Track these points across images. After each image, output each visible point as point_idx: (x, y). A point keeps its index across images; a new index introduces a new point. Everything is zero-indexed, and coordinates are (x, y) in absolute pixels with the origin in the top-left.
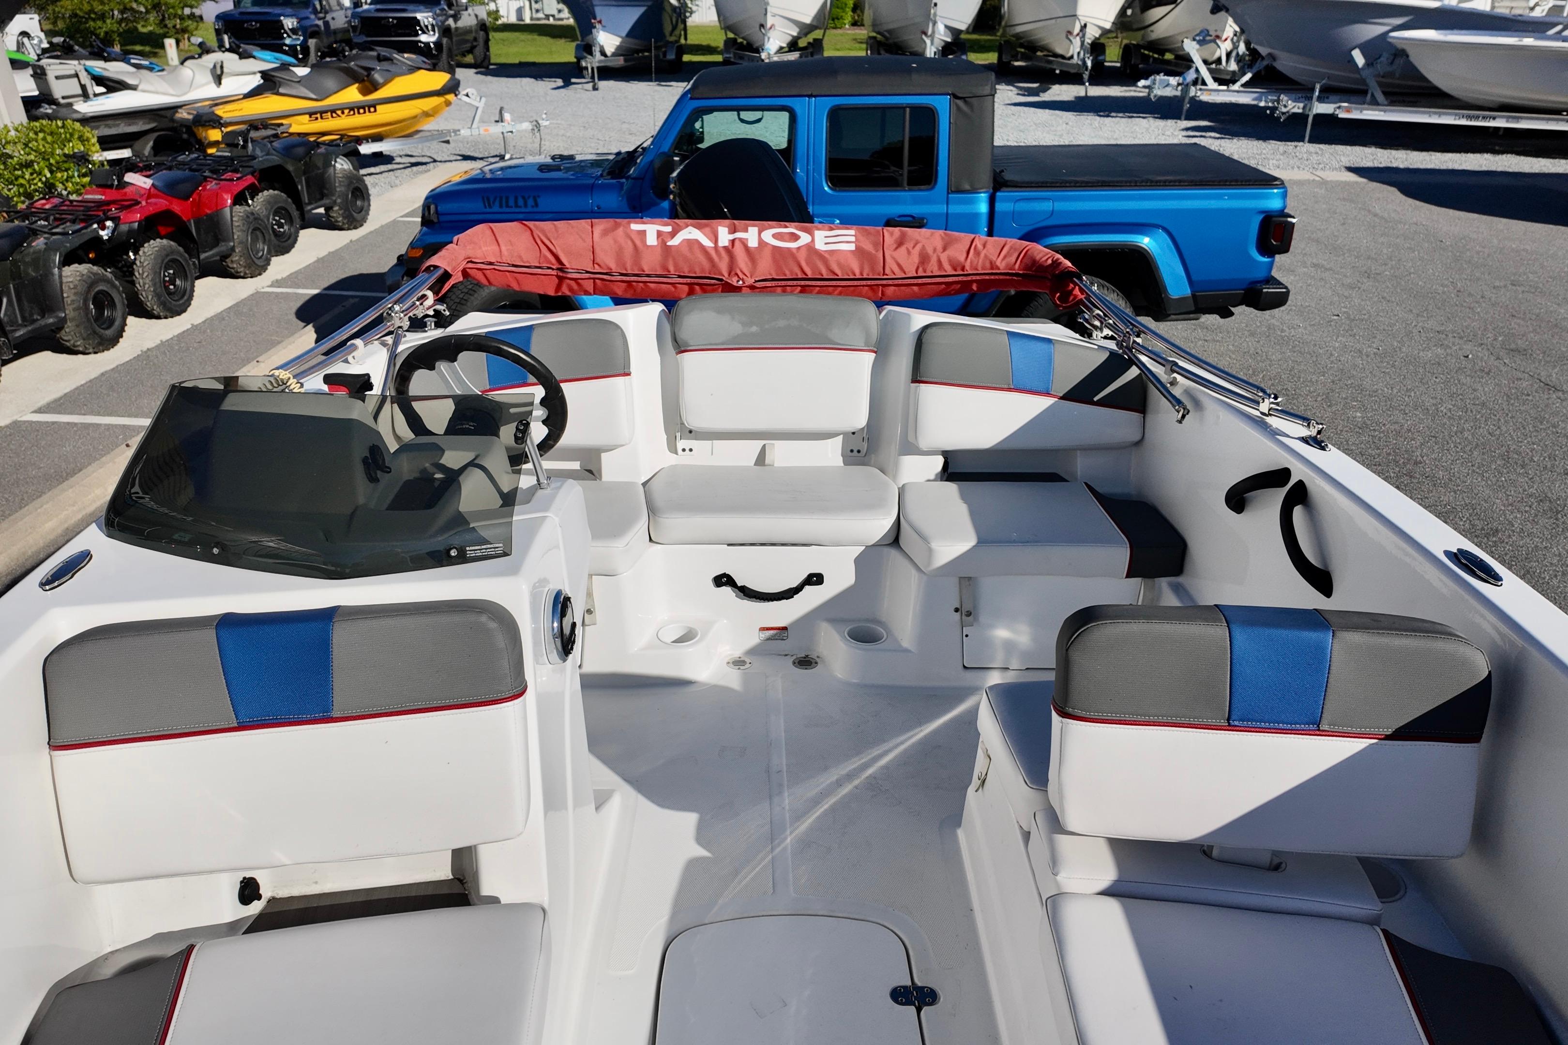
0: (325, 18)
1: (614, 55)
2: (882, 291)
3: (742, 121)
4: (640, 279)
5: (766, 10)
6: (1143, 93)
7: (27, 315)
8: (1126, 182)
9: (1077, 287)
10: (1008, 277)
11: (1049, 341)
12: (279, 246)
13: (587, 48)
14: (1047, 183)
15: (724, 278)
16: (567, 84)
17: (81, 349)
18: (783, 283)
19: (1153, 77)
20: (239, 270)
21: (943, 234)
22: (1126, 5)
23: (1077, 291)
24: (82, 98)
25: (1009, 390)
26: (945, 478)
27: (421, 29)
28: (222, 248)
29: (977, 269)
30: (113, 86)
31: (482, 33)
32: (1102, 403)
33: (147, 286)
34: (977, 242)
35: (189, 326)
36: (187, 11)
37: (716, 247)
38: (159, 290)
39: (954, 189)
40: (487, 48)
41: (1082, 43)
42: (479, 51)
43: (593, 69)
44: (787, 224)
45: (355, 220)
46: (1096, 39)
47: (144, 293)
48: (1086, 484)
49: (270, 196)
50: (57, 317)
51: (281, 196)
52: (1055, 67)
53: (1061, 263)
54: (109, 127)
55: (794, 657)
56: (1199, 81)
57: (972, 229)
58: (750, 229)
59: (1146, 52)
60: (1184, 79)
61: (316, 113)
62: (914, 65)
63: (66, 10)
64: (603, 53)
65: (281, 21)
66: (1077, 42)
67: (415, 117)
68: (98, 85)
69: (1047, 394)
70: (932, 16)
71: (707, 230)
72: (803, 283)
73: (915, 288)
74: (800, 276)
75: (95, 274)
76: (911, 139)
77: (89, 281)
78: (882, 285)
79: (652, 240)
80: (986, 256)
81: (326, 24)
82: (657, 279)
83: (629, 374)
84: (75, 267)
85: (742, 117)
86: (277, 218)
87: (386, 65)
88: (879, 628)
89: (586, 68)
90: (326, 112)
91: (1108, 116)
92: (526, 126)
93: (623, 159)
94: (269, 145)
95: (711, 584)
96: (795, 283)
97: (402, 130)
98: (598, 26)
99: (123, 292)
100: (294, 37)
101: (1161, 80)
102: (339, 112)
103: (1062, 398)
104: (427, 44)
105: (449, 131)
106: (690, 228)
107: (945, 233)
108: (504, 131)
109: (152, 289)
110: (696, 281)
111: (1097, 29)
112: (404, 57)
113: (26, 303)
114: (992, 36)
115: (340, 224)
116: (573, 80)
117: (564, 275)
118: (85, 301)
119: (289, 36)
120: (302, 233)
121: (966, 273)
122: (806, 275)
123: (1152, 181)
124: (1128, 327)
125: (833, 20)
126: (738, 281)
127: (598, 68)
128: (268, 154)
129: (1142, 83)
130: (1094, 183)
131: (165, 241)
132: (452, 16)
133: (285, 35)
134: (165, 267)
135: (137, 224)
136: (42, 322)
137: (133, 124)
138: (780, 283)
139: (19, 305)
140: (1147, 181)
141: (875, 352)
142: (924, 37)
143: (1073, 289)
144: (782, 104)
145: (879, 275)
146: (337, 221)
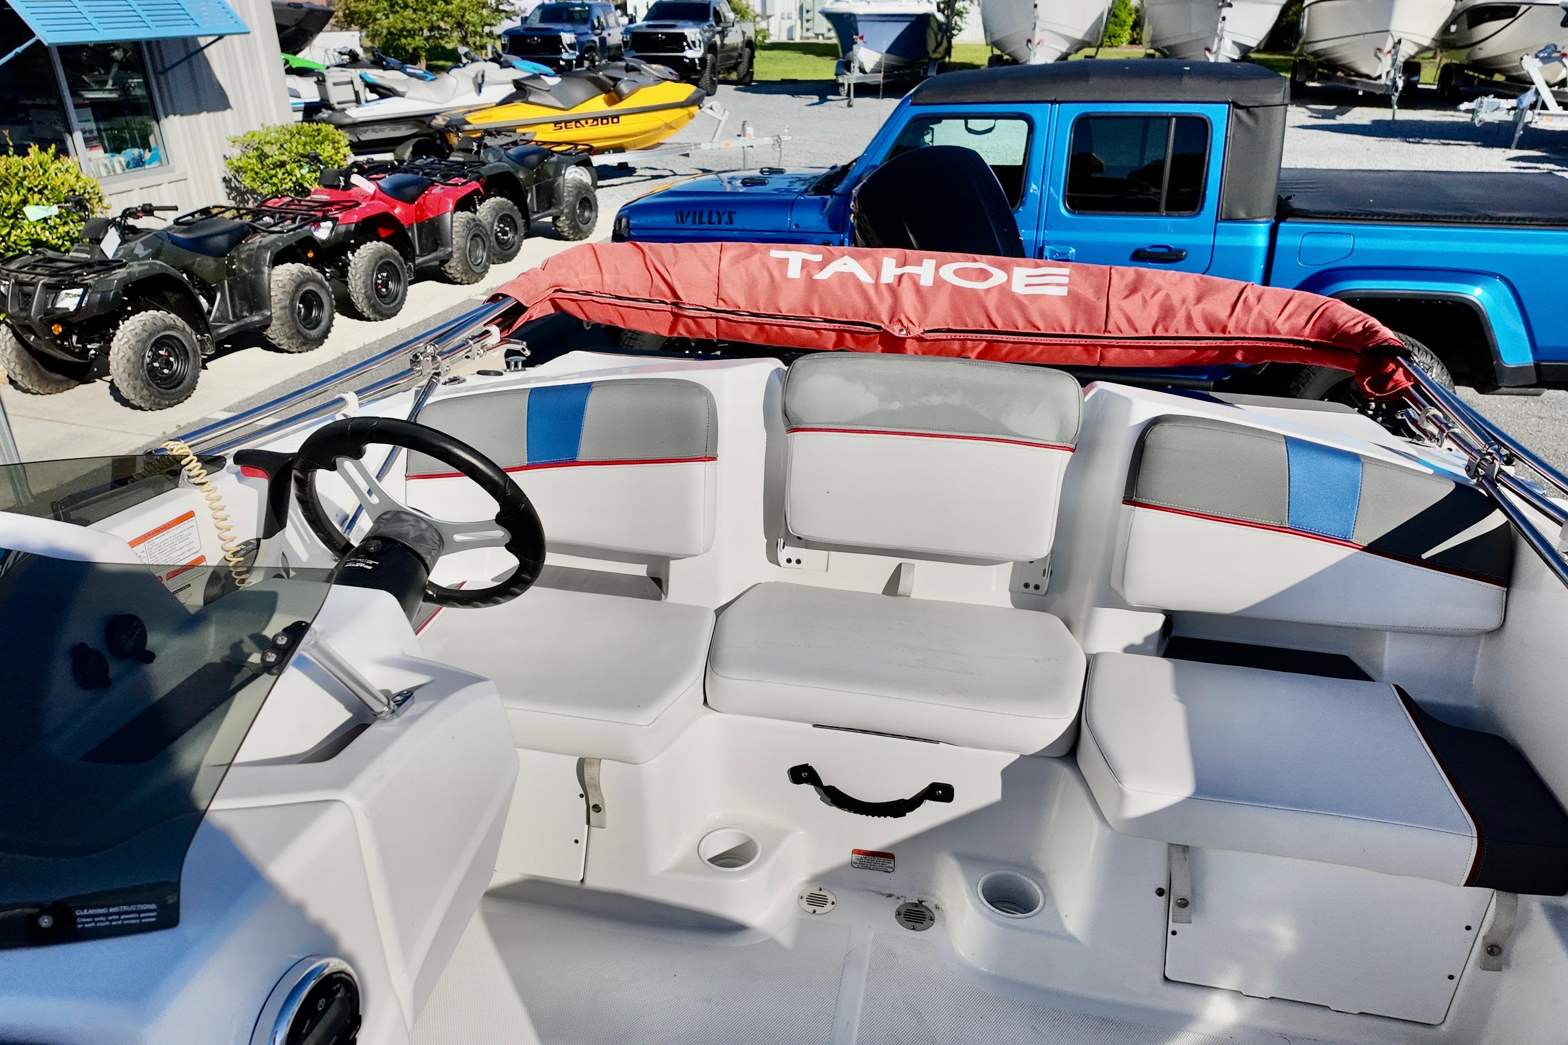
0: (601, 34)
1: (874, 71)
2: (1101, 353)
3: (970, 131)
4: (774, 321)
5: (1035, 24)
6: (1467, 118)
7: (238, 311)
8: (1456, 217)
9: (1401, 369)
10: (1291, 346)
11: (1355, 457)
12: (501, 254)
13: (846, 66)
14: (1348, 213)
15: (883, 326)
16: (823, 100)
17: (285, 348)
18: (962, 336)
19: (1479, 99)
20: (456, 276)
21: (1198, 280)
22: (1450, 21)
23: (1400, 375)
24: (355, 104)
25: (1280, 529)
26: (1162, 651)
27: (688, 45)
28: (440, 253)
29: (1245, 332)
30: (383, 92)
31: (747, 50)
32: (1434, 564)
33: (358, 288)
34: (1248, 292)
35: (396, 330)
36: (487, 29)
37: (876, 285)
38: (370, 292)
39: (1226, 217)
40: (751, 64)
41: (1394, 61)
42: (743, 68)
43: (849, 85)
44: (977, 256)
45: (581, 231)
46: (1413, 57)
47: (355, 295)
48: (1397, 687)
49: (497, 203)
50: (263, 315)
51: (508, 204)
52: (1358, 88)
53: (1378, 332)
54: (375, 131)
55: (901, 902)
56: (1539, 105)
57: (1242, 274)
58: (925, 261)
59: (1471, 73)
60: (1520, 102)
61: (560, 122)
62: (1188, 68)
63: (383, 28)
64: (862, 70)
65: (560, 37)
66: (1387, 60)
67: (659, 128)
68: (372, 91)
69: (1345, 541)
70: (1218, 32)
71: (868, 261)
72: (989, 337)
73: (1151, 353)
74: (986, 328)
75: (304, 274)
76: (1173, 157)
77: (298, 281)
78: (1101, 346)
79: (794, 271)
80: (1260, 313)
81: (603, 40)
82: (796, 323)
83: (714, 459)
84: (288, 266)
85: (969, 126)
86: (502, 226)
87: (633, 75)
88: (1031, 881)
89: (843, 85)
90: (570, 121)
91: (1418, 143)
92: (768, 140)
93: (837, 173)
94: (503, 152)
95: (786, 778)
96: (979, 336)
97: (641, 143)
98: (859, 41)
99: (332, 293)
100: (571, 51)
101: (1488, 102)
102: (583, 122)
103: (1365, 549)
104: (692, 60)
105: (690, 145)
106: (847, 259)
107: (1201, 279)
108: (745, 146)
109: (363, 291)
110: (846, 327)
111: (1413, 45)
112: (651, 68)
113: (237, 299)
114: (1286, 55)
115: (566, 234)
116: (829, 97)
117: (680, 312)
118: (292, 301)
119: (566, 51)
120: (527, 243)
121: (1227, 335)
122: (995, 326)
123: (1492, 218)
124: (1491, 445)
125: (1110, 38)
126: (901, 330)
127: (855, 85)
128: (500, 161)
129: (1465, 105)
130: (1411, 216)
131: (381, 244)
132: (719, 33)
133: (563, 50)
134: (378, 269)
135: (353, 225)
136: (248, 320)
137: (399, 129)
138: (958, 336)
139: (232, 301)
140: (1486, 217)
141: (1073, 450)
142: (1207, 53)
143: (1394, 372)
144: (1020, 111)
145: (1098, 331)
146: (563, 232)
